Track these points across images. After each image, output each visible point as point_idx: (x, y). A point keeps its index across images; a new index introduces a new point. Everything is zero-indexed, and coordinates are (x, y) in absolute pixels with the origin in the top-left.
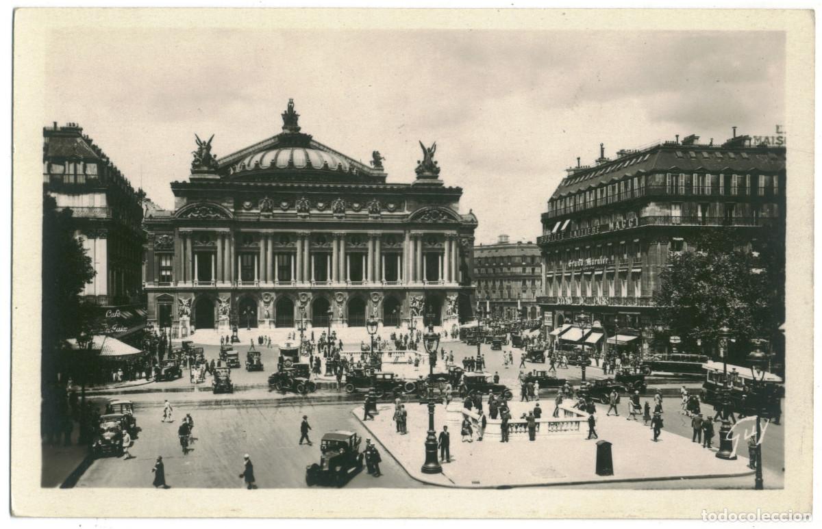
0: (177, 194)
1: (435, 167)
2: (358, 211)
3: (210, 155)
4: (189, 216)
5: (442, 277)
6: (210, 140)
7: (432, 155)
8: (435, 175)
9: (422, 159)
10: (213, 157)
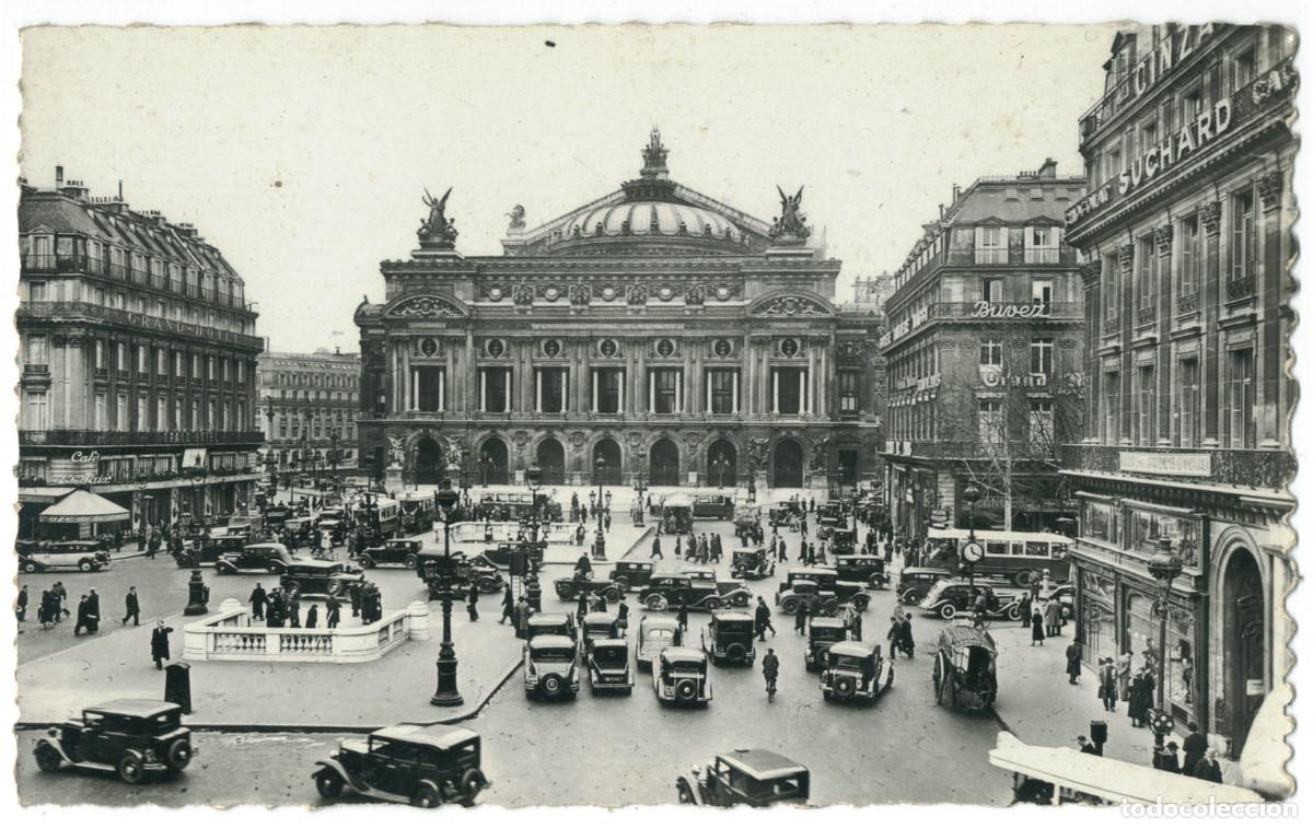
0: (388, 277)
1: (801, 226)
2: (667, 301)
3: (444, 221)
4: (404, 313)
5: (806, 408)
6: (446, 197)
7: (796, 208)
8: (802, 240)
9: (779, 215)
10: (448, 221)
